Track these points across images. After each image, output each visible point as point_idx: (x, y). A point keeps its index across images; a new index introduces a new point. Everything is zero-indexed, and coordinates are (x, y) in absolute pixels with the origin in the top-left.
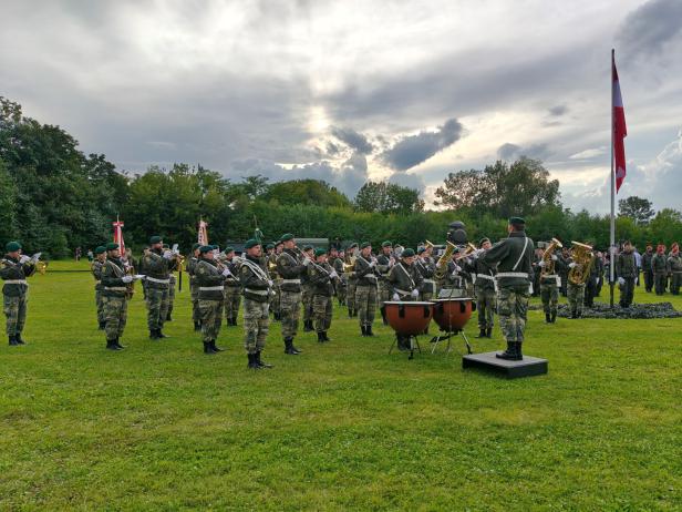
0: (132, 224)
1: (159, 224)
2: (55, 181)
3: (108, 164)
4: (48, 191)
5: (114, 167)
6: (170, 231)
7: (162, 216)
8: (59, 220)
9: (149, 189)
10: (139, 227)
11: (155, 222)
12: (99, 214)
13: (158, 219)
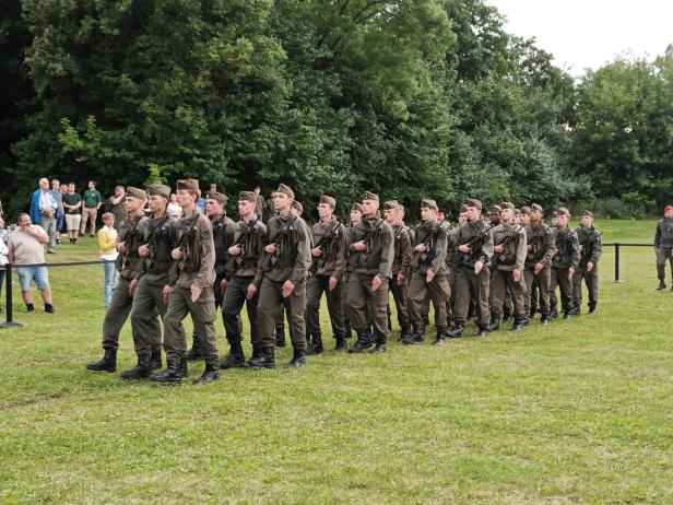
0: (589, 159)
1: (638, 159)
2: (485, 89)
3: (542, 52)
4: (476, 108)
5: (549, 57)
6: (655, 171)
7: (642, 144)
8: (494, 157)
9: (619, 94)
10: (600, 166)
11: (629, 157)
12: (542, 145)
13: (636, 150)
